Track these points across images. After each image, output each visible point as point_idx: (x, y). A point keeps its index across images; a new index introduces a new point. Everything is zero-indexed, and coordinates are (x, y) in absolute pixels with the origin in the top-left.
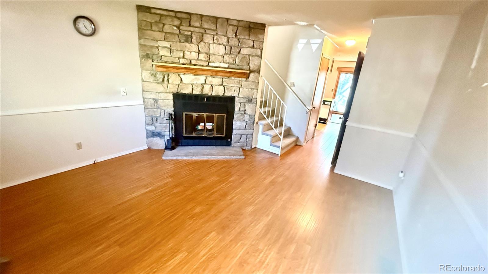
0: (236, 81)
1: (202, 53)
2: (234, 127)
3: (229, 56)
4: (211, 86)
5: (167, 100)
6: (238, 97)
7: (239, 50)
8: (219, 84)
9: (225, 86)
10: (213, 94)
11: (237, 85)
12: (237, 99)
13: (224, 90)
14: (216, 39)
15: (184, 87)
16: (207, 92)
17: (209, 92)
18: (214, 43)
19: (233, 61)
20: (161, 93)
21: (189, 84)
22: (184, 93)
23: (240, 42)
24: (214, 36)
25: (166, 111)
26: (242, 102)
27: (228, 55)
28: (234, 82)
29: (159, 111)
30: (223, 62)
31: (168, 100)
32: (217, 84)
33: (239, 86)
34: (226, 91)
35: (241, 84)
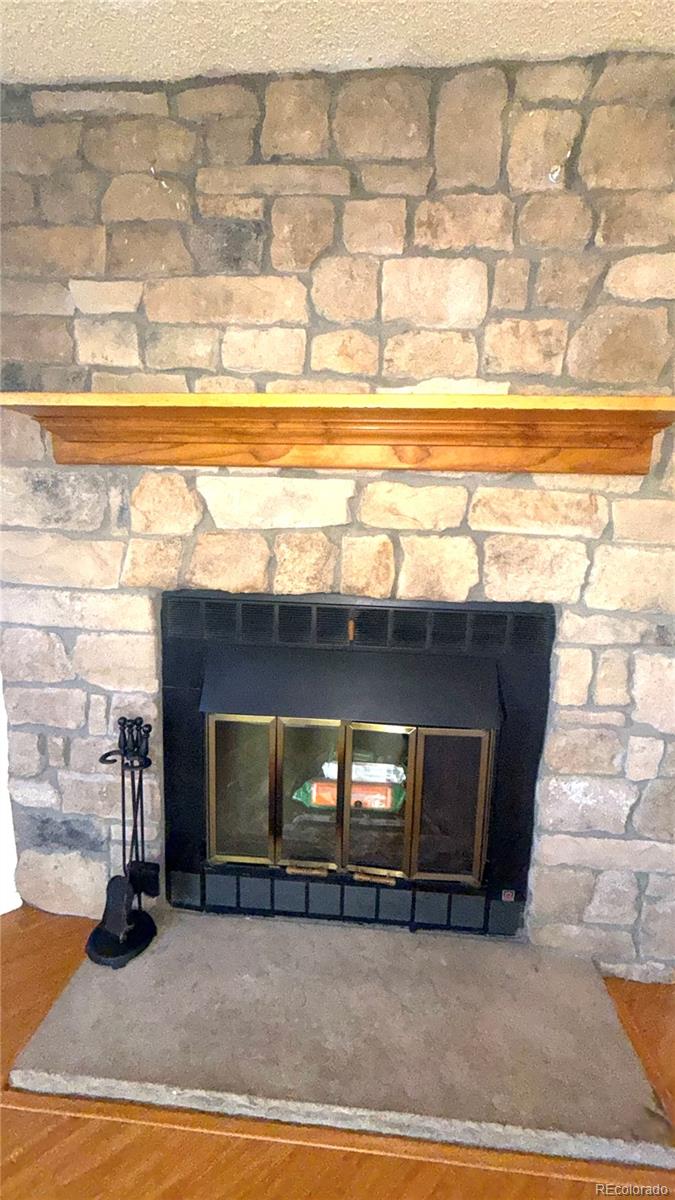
0: (567, 496)
1: (332, 326)
2: (546, 813)
3: (515, 330)
4: (384, 538)
5: (122, 632)
6: (584, 610)
7: (595, 274)
8: (442, 526)
9: (488, 534)
10: (403, 592)
11: (574, 523)
12: (568, 626)
13: (476, 566)
14: (424, 218)
15: (219, 550)
16: (361, 583)
17: (373, 581)
18: (411, 251)
19: (548, 355)
20: (85, 596)
21: (246, 532)
22: (219, 591)
23: (603, 217)
24: (412, 203)
25: (115, 701)
26: (605, 647)
27: (507, 324)
28: (555, 507)
29: (78, 695)
30: (472, 370)
31: (128, 632)
32: (428, 526)
33: (588, 533)
34: (492, 571)
35: (602, 515)
